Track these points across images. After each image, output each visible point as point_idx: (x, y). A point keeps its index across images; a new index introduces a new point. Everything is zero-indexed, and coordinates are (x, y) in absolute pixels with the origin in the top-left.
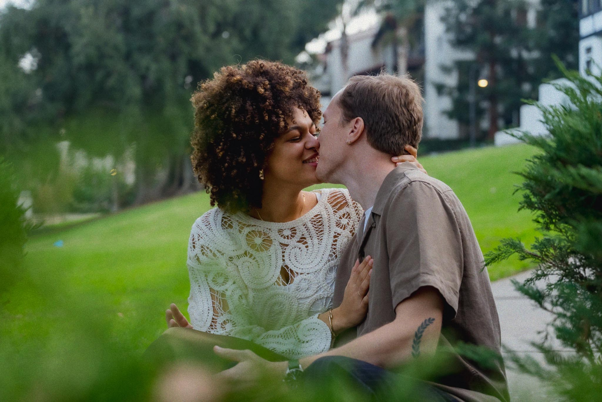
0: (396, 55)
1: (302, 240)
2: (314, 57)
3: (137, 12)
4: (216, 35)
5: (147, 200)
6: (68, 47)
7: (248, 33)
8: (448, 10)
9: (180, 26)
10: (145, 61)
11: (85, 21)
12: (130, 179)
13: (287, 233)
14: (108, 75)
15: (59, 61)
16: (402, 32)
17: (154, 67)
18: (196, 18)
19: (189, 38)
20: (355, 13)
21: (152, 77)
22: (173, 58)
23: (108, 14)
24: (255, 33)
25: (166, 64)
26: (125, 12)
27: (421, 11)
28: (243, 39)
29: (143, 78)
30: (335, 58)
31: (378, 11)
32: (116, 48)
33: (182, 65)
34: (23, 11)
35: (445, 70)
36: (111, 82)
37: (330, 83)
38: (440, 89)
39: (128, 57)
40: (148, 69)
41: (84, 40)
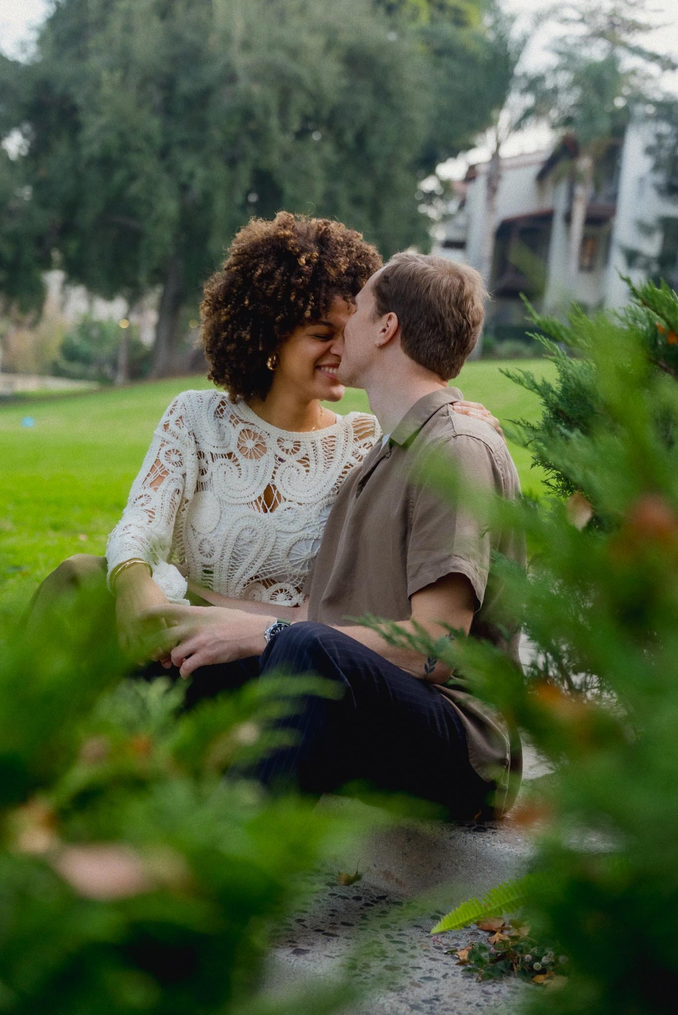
0: (571, 197)
1: (304, 460)
2: (446, 185)
3: (185, 86)
4: (302, 135)
5: (169, 373)
6: (76, 128)
7: (349, 137)
8: (659, 137)
9: (247, 115)
10: (189, 163)
11: (106, 91)
12: (148, 337)
13: (290, 446)
14: (132, 178)
15: (62, 148)
16: (585, 163)
17: (200, 173)
18: (274, 104)
19: (258, 136)
20: (518, 126)
21: (197, 188)
22: (232, 163)
23: (142, 86)
24: (361, 138)
25: (220, 171)
26: (168, 85)
27: (618, 133)
28: (340, 146)
29: (184, 188)
30: (478, 191)
31: (554, 127)
32: (148, 138)
33: (244, 176)
34: (16, 64)
35: (645, 229)
36: (135, 189)
37: (466, 228)
38: (632, 257)
39: (164, 153)
40: (192, 175)
41: (103, 121)
